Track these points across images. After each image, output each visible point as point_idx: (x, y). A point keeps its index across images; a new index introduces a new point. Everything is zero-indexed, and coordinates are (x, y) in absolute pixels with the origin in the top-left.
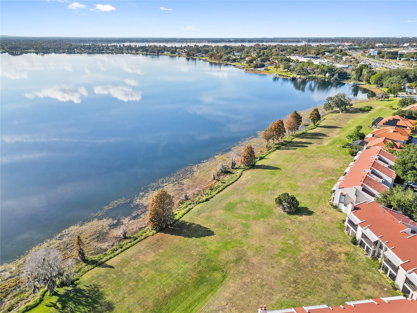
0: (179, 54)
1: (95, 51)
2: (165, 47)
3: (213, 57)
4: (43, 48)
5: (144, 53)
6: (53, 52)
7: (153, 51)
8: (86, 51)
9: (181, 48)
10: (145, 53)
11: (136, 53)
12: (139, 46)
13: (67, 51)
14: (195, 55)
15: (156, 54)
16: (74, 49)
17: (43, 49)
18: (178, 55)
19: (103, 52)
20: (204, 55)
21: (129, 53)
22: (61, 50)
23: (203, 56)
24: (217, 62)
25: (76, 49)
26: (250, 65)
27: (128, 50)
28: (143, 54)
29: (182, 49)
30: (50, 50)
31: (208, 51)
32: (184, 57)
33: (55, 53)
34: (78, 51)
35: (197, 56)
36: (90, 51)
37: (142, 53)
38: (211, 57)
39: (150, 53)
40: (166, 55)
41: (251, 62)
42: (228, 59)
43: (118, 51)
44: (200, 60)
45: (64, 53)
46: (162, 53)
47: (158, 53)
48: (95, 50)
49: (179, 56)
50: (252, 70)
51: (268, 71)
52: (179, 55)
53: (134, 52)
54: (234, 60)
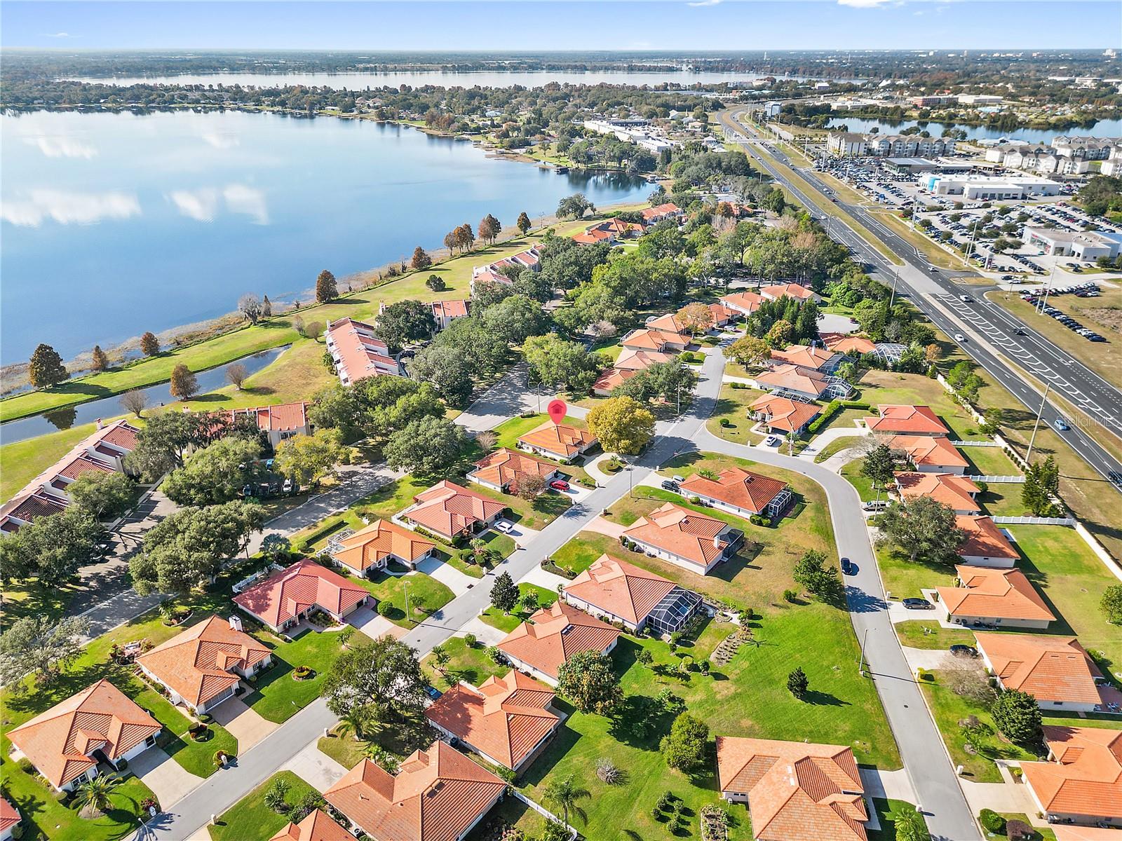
0: (361, 112)
1: (154, 105)
2: (327, 90)
3: (434, 123)
4: (17, 97)
5: (276, 109)
6: (43, 108)
7: (298, 105)
8: (130, 105)
9: (368, 95)
10: (280, 108)
11: (257, 109)
12: (260, 88)
13: (81, 106)
14: (396, 116)
15: (306, 112)
16: (97, 101)
17: (17, 100)
18: (359, 116)
19: (172, 106)
20: (417, 115)
21: (239, 109)
22: (64, 102)
23: (414, 119)
24: (440, 133)
25: (102, 101)
26: (501, 142)
27: (235, 100)
28: (274, 112)
29: (368, 98)
30: (35, 102)
31: (428, 107)
32: (372, 120)
33: (49, 110)
34: (110, 105)
35: (400, 118)
36: (139, 105)
37: (272, 109)
38: (429, 122)
39: (292, 109)
40: (331, 116)
41: (506, 135)
42: (465, 128)
43: (210, 103)
44: (407, 127)
45: (72, 109)
46: (320, 109)
47: (311, 109)
48: (153, 101)
49: (362, 119)
50: (503, 153)
51: (531, 156)
52: (362, 115)
53: (251, 106)
54: (477, 131)
